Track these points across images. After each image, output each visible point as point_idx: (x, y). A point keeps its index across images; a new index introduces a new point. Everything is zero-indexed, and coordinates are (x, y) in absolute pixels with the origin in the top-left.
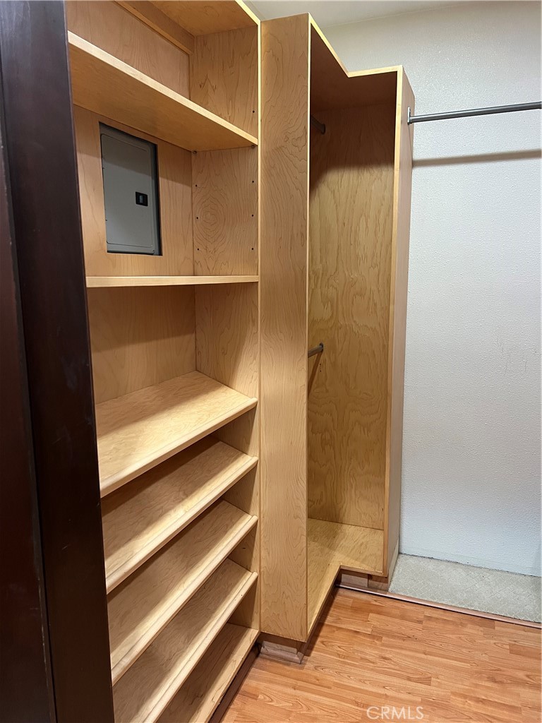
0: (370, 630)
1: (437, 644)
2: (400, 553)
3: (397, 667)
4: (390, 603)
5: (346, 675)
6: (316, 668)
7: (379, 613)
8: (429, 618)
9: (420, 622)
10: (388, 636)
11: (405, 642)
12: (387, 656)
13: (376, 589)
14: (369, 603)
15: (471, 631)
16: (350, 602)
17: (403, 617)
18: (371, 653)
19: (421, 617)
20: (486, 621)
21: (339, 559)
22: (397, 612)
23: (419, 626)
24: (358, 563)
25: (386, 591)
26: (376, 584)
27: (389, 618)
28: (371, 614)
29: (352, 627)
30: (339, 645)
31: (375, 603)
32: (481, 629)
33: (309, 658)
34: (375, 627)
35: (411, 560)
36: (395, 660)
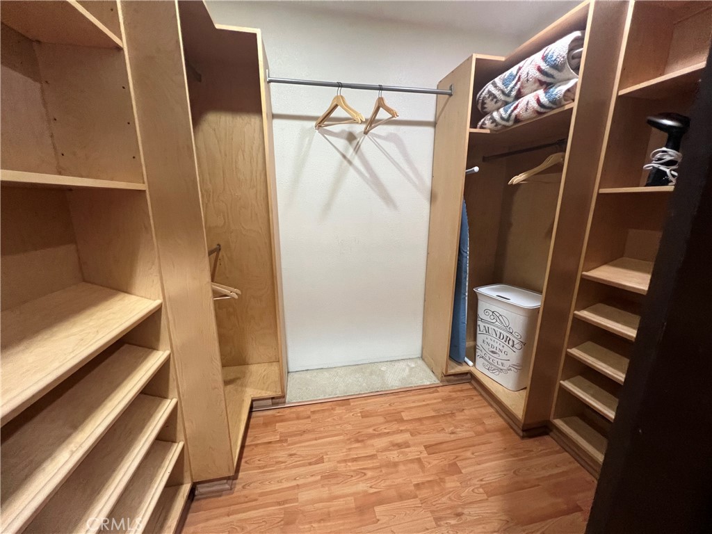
0: (278, 437)
1: (322, 429)
2: (288, 372)
3: (301, 459)
4: (288, 411)
5: (267, 483)
6: (244, 487)
7: (282, 421)
8: (313, 412)
9: (309, 417)
10: (291, 436)
11: (303, 437)
12: (293, 452)
13: (277, 404)
14: (274, 416)
15: (339, 412)
16: (261, 421)
17: (298, 418)
18: (281, 455)
19: (309, 413)
20: (345, 402)
21: (250, 393)
22: (294, 416)
23: (309, 420)
24: (264, 392)
25: (284, 403)
26: (277, 400)
27: (289, 423)
28: (277, 424)
29: (266, 440)
30: (258, 458)
31: (278, 414)
32: (343, 408)
33: (237, 481)
34: (281, 433)
35: (296, 375)
36: (299, 453)
